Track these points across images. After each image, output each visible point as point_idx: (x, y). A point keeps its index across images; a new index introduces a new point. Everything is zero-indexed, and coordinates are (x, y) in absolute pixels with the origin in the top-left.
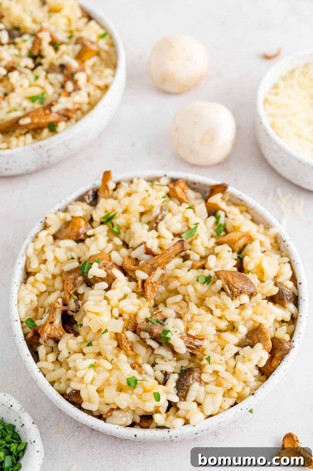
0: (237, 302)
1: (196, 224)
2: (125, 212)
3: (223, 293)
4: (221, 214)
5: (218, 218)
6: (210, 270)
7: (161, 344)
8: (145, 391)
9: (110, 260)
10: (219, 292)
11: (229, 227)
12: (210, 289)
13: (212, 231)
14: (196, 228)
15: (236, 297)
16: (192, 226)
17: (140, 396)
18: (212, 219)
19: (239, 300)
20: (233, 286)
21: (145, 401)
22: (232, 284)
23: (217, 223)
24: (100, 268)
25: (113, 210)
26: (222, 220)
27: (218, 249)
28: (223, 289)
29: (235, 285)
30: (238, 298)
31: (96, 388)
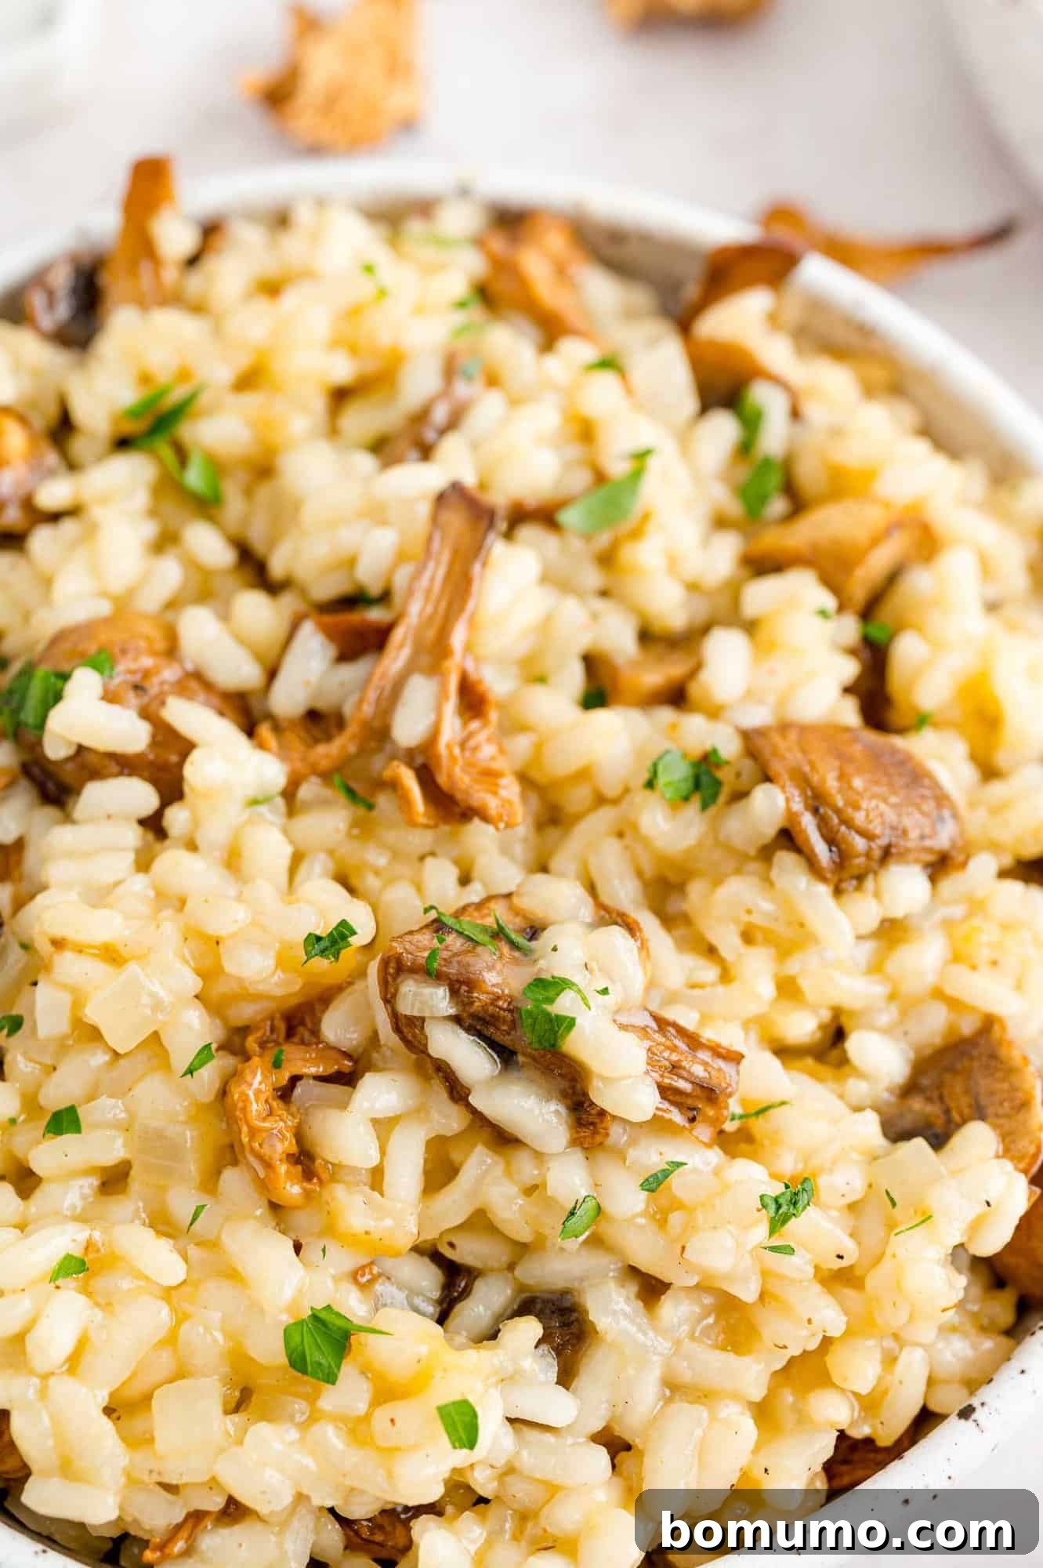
0: (866, 909)
1: (641, 456)
2: (248, 381)
3: (785, 859)
4: (765, 397)
5: (751, 423)
6: (714, 713)
7: (506, 1055)
8: (386, 1392)
9: (171, 650)
10: (766, 853)
11: (809, 474)
12: (714, 827)
13: (721, 496)
14: (637, 475)
15: (860, 878)
16: (617, 468)
17: (357, 1429)
18: (723, 428)
19: (877, 895)
20: (847, 823)
21: (390, 1452)
22: (838, 811)
23: (745, 448)
24: (110, 697)
25: (184, 375)
26: (774, 437)
27: (760, 595)
28: (788, 838)
29: (859, 818)
30: (869, 883)
31: (102, 1398)
